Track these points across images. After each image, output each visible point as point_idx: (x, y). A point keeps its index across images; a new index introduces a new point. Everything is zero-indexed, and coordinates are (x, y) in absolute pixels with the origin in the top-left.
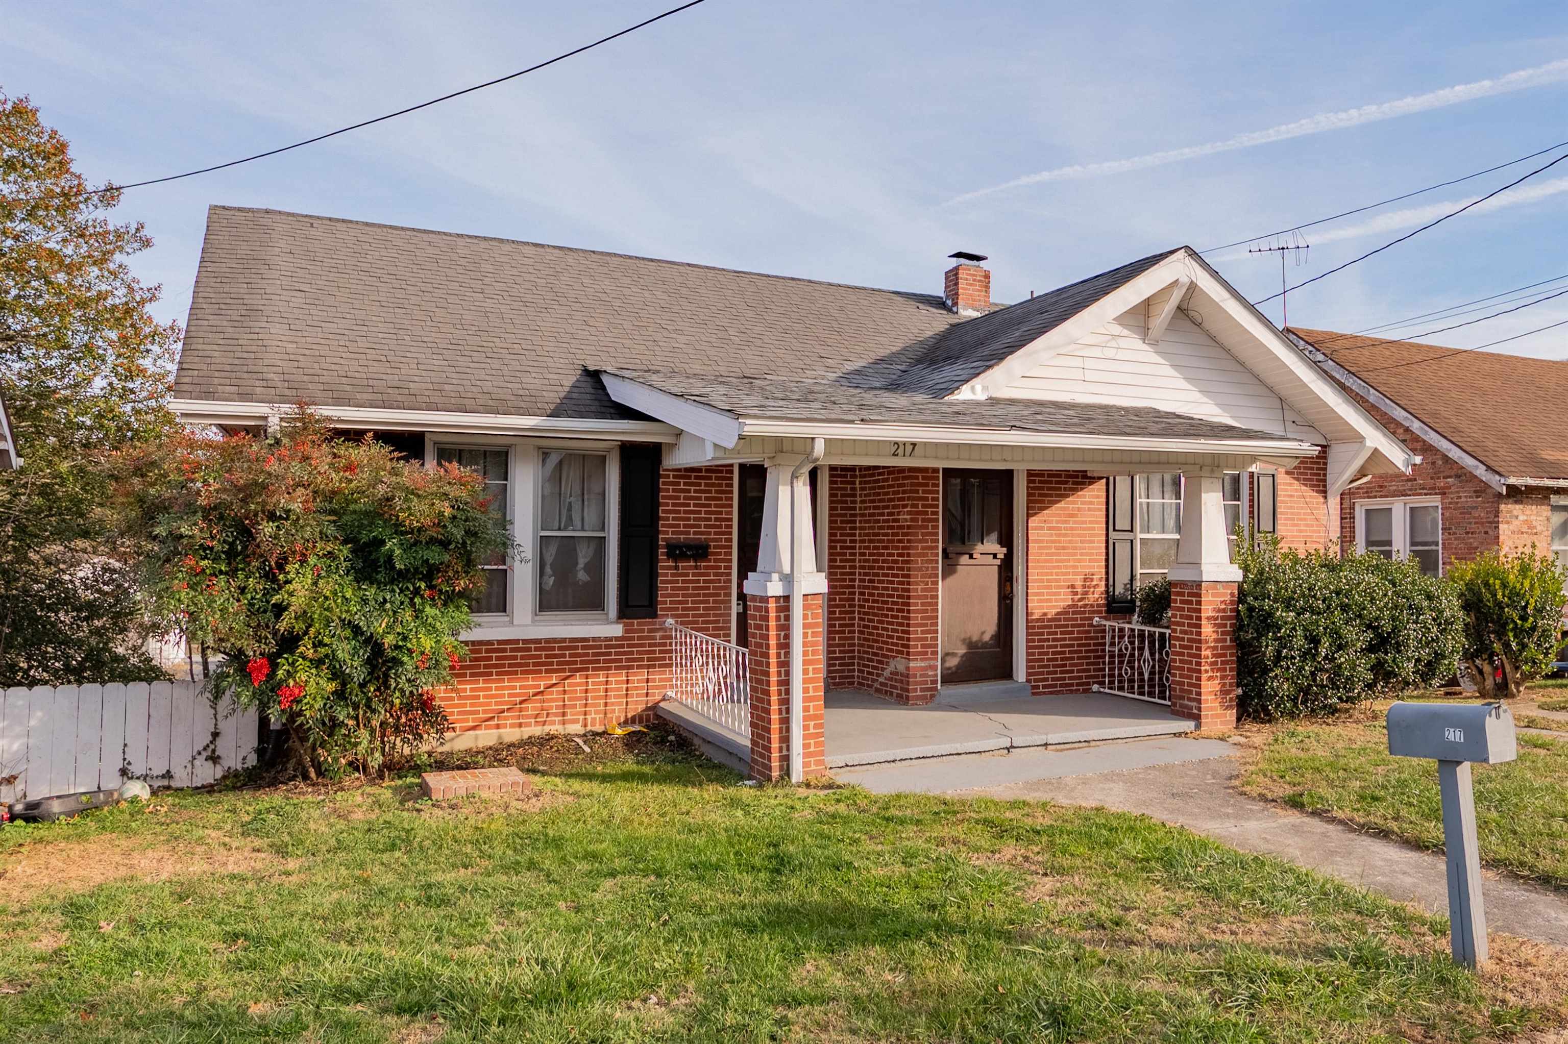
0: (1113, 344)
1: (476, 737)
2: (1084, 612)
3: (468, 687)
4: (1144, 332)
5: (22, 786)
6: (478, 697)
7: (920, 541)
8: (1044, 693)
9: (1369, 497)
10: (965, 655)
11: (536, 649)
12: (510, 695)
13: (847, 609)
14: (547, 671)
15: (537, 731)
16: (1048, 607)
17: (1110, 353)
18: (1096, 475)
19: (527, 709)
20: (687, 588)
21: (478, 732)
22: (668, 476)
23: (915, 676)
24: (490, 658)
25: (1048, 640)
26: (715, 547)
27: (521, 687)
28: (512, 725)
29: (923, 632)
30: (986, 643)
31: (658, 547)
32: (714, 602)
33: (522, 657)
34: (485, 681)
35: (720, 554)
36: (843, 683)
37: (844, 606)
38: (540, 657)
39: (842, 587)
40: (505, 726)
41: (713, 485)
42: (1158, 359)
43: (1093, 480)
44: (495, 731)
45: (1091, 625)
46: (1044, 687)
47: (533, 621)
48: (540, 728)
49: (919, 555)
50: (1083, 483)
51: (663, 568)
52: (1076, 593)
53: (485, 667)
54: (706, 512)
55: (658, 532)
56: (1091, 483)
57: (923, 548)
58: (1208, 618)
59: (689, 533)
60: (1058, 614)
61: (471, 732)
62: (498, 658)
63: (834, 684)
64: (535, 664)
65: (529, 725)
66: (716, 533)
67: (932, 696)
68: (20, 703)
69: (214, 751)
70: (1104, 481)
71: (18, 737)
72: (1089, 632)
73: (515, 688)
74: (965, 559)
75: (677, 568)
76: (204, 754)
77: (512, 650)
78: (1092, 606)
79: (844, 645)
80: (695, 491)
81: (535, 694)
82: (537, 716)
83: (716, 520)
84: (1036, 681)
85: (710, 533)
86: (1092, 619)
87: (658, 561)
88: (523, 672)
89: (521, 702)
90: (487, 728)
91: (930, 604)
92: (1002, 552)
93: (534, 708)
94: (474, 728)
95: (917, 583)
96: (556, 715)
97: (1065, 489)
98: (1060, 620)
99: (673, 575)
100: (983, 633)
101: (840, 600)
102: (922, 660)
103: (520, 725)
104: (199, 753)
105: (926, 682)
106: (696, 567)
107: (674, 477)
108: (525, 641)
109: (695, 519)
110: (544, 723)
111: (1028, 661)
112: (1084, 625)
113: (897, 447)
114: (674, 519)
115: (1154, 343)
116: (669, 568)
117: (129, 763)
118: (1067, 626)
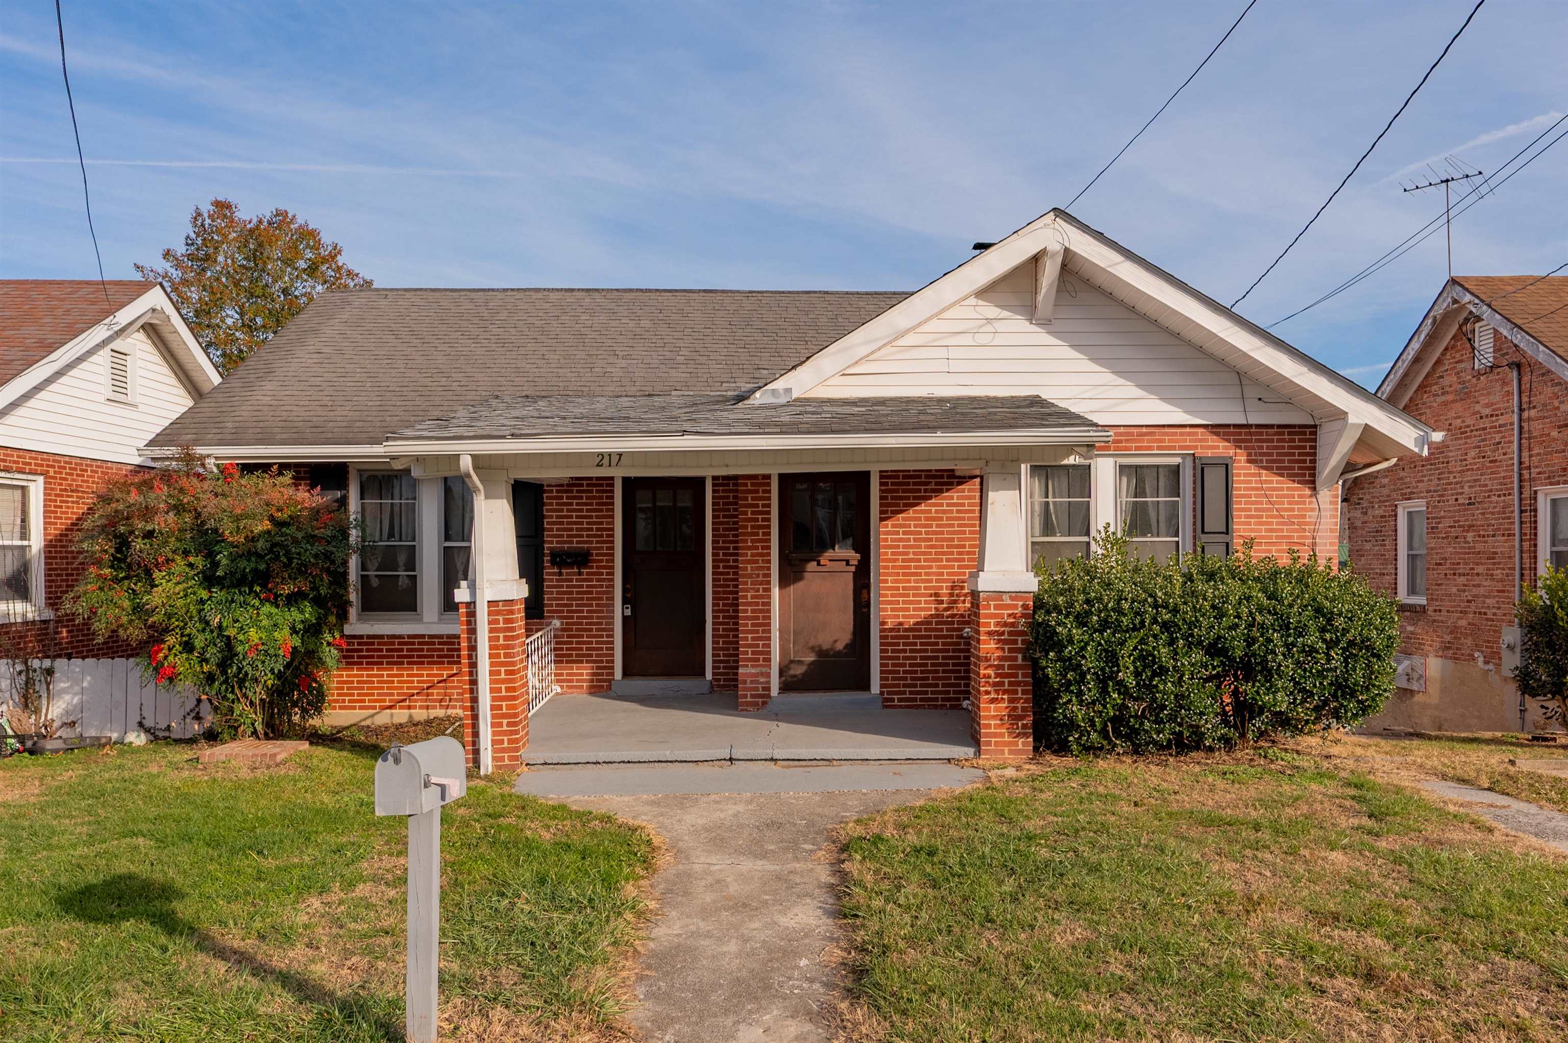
0: (989, 328)
1: (392, 715)
2: (953, 623)
3: (385, 673)
4: (1030, 311)
5: (79, 730)
6: (393, 682)
7: (749, 548)
8: (900, 707)
9: (1551, 484)
10: (813, 663)
11: (440, 643)
12: (418, 682)
13: (731, 614)
14: (449, 663)
15: (440, 713)
16: (904, 617)
17: (981, 339)
18: (967, 474)
19: (432, 694)
20: (571, 593)
21: (393, 711)
22: (552, 491)
23: (745, 682)
24: (402, 650)
25: (905, 651)
26: (597, 555)
27: (428, 675)
28: (421, 707)
29: (753, 639)
30: (839, 652)
31: (543, 555)
32: (597, 605)
33: (428, 650)
34: (398, 669)
35: (602, 561)
36: (729, 686)
37: (728, 611)
38: (442, 650)
39: (725, 592)
40: (415, 707)
41: (594, 498)
42: (1052, 340)
43: (963, 480)
44: (407, 711)
45: (961, 637)
46: (900, 700)
47: (440, 620)
48: (443, 711)
49: (749, 562)
50: (951, 484)
51: (549, 574)
52: (942, 602)
53: (398, 657)
54: (588, 523)
55: (544, 542)
56: (959, 484)
57: (752, 555)
58: (989, 633)
59: (572, 542)
60: (917, 623)
61: (388, 711)
62: (408, 650)
63: (719, 686)
64: (439, 657)
65: (435, 707)
66: (597, 542)
67: (764, 703)
68: (77, 670)
69: (198, 713)
70: (978, 480)
71: (75, 694)
72: (959, 644)
73: (422, 675)
74: (812, 566)
75: (560, 574)
76: (193, 715)
77: (419, 643)
78: (962, 616)
79: (728, 649)
80: (577, 504)
81: (439, 682)
82: (441, 701)
83: (597, 529)
84: (889, 693)
85: (591, 542)
86: (962, 629)
87: (543, 568)
88: (429, 663)
89: (428, 688)
90: (401, 708)
91: (761, 611)
92: (854, 557)
93: (438, 694)
94: (390, 707)
95: (747, 590)
96: (457, 700)
97: (926, 491)
98: (920, 630)
99: (557, 580)
100: (836, 641)
101: (724, 605)
102: (752, 666)
103: (427, 708)
104: (189, 714)
105: (757, 689)
106: (580, 574)
107: (557, 491)
108: (431, 636)
109: (577, 529)
110: (447, 707)
111: (882, 672)
112: (951, 637)
113: (602, 458)
114: (558, 530)
115: (1046, 323)
116: (553, 574)
117: (144, 718)
118: (929, 637)
